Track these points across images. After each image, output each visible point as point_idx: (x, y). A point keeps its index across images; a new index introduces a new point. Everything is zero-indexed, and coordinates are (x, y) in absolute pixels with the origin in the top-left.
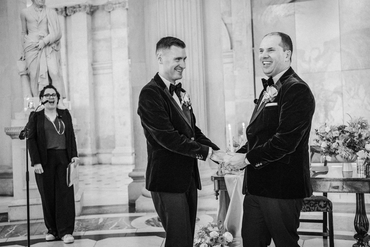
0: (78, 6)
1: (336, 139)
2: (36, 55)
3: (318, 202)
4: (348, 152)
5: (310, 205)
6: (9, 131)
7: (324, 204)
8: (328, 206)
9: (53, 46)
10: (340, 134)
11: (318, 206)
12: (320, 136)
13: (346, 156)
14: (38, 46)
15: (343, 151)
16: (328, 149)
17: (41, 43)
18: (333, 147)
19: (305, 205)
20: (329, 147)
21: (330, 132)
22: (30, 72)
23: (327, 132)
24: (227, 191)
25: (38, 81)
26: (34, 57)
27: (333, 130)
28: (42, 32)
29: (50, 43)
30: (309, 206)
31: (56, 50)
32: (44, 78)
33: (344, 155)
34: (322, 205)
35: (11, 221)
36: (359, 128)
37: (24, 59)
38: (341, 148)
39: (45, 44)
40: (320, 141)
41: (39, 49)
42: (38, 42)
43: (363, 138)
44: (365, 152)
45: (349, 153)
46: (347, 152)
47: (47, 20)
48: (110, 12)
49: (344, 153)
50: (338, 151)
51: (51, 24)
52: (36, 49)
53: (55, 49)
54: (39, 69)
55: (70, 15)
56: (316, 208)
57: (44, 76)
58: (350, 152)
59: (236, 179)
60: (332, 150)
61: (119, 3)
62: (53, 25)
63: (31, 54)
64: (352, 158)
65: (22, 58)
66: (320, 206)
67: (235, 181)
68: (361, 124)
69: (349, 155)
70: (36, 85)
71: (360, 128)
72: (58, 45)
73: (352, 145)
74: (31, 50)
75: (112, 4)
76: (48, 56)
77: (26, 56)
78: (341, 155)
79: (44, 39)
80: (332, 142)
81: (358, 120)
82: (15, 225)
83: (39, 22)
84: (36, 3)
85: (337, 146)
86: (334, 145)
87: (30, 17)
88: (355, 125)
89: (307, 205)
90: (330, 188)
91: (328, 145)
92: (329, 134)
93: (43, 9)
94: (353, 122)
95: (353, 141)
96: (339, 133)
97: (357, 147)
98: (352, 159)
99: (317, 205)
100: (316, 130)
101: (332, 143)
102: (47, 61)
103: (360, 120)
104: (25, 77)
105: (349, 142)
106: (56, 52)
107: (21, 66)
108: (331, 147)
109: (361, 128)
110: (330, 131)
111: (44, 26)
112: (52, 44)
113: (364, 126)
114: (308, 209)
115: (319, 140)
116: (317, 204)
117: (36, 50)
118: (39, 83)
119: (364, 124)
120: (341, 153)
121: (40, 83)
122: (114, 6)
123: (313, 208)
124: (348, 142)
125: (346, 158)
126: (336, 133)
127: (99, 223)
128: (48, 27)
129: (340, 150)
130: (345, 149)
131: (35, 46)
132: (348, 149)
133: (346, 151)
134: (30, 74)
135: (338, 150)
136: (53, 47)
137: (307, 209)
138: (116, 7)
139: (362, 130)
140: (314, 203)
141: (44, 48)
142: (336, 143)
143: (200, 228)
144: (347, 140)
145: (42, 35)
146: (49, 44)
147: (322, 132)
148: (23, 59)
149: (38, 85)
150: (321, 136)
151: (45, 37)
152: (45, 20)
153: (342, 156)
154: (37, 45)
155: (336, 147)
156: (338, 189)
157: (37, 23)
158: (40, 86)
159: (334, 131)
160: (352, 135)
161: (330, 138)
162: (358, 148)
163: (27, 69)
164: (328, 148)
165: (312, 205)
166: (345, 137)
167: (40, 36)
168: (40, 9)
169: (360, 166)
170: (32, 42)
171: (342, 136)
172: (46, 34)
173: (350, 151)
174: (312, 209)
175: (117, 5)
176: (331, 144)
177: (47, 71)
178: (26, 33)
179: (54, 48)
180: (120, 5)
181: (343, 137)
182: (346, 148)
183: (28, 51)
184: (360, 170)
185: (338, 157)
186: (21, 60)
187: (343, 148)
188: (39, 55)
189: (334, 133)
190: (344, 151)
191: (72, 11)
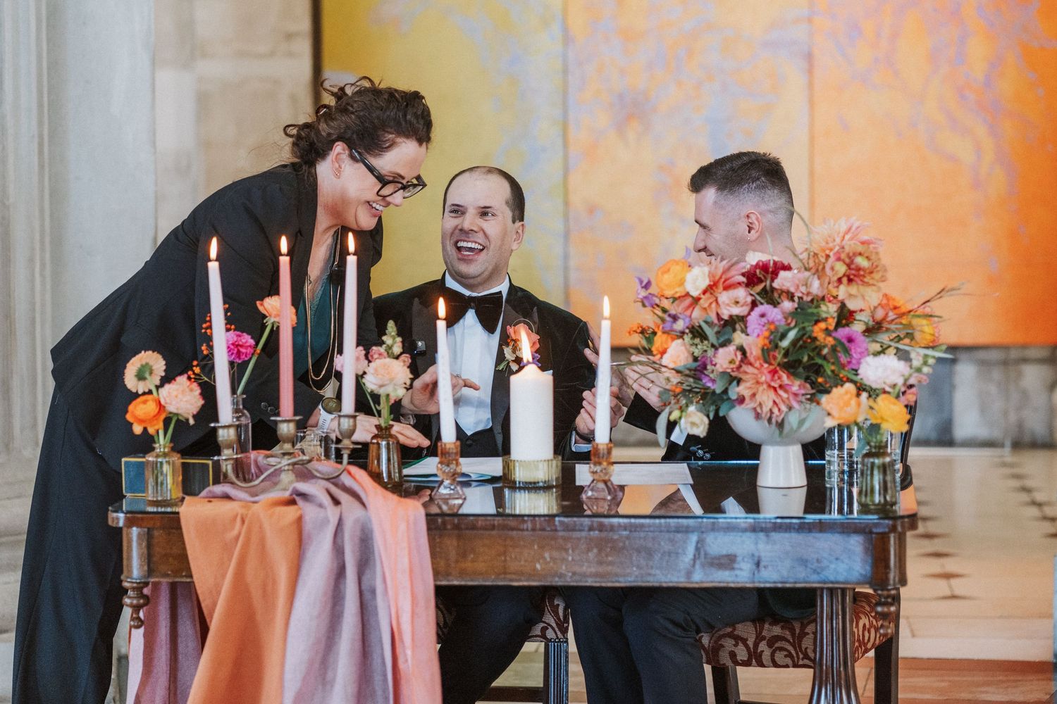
1: (734, 330)
4: (786, 391)
10: (754, 304)
12: (660, 313)
13: (776, 410)
15: (765, 386)
16: (697, 379)
18: (719, 368)
20: (699, 368)
21: (708, 295)
23: (695, 293)
24: (193, 582)
27: (721, 286)
33: (766, 409)
36: (840, 280)
38: (756, 371)
40: (659, 340)
43: (857, 328)
44: (858, 395)
45: (791, 397)
46: (781, 392)
49: (766, 399)
50: (743, 390)
58: (796, 395)
59: (243, 521)
60: (713, 381)
64: (802, 422)
67: (235, 532)
68: (847, 261)
69: (790, 408)
71: (845, 280)
73: (805, 359)
78: (755, 409)
80: (716, 343)
81: (838, 240)
85: (737, 363)
86: (724, 359)
88: (823, 260)
90: (697, 566)
91: (695, 359)
92: (704, 302)
94: (815, 248)
95: (805, 342)
96: (749, 299)
97: (829, 368)
98: (805, 427)
100: (641, 282)
101: (716, 348)
103: (847, 237)
105: (794, 343)
108: (709, 367)
109: (850, 281)
110: (710, 289)
113: (864, 270)
115: (654, 333)
119: (861, 261)
120: (754, 395)
124: (785, 343)
125: (773, 421)
126: (733, 302)
129: (748, 384)
130: (772, 380)
132: (785, 378)
133: (775, 389)
135: (739, 381)
139: (853, 289)
142: (732, 348)
144: (783, 336)
147: (669, 293)
150: (664, 311)
153: (759, 410)
155: (732, 366)
156: (733, 569)
159: (726, 288)
160: (806, 310)
161: (706, 322)
162: (829, 373)
164: (695, 370)
166: (772, 323)
171: (763, 316)
173: (795, 388)
176: (710, 352)
181: (764, 320)
182: (776, 375)
185: (740, 416)
187: (766, 371)
189: (727, 302)
190: (770, 386)
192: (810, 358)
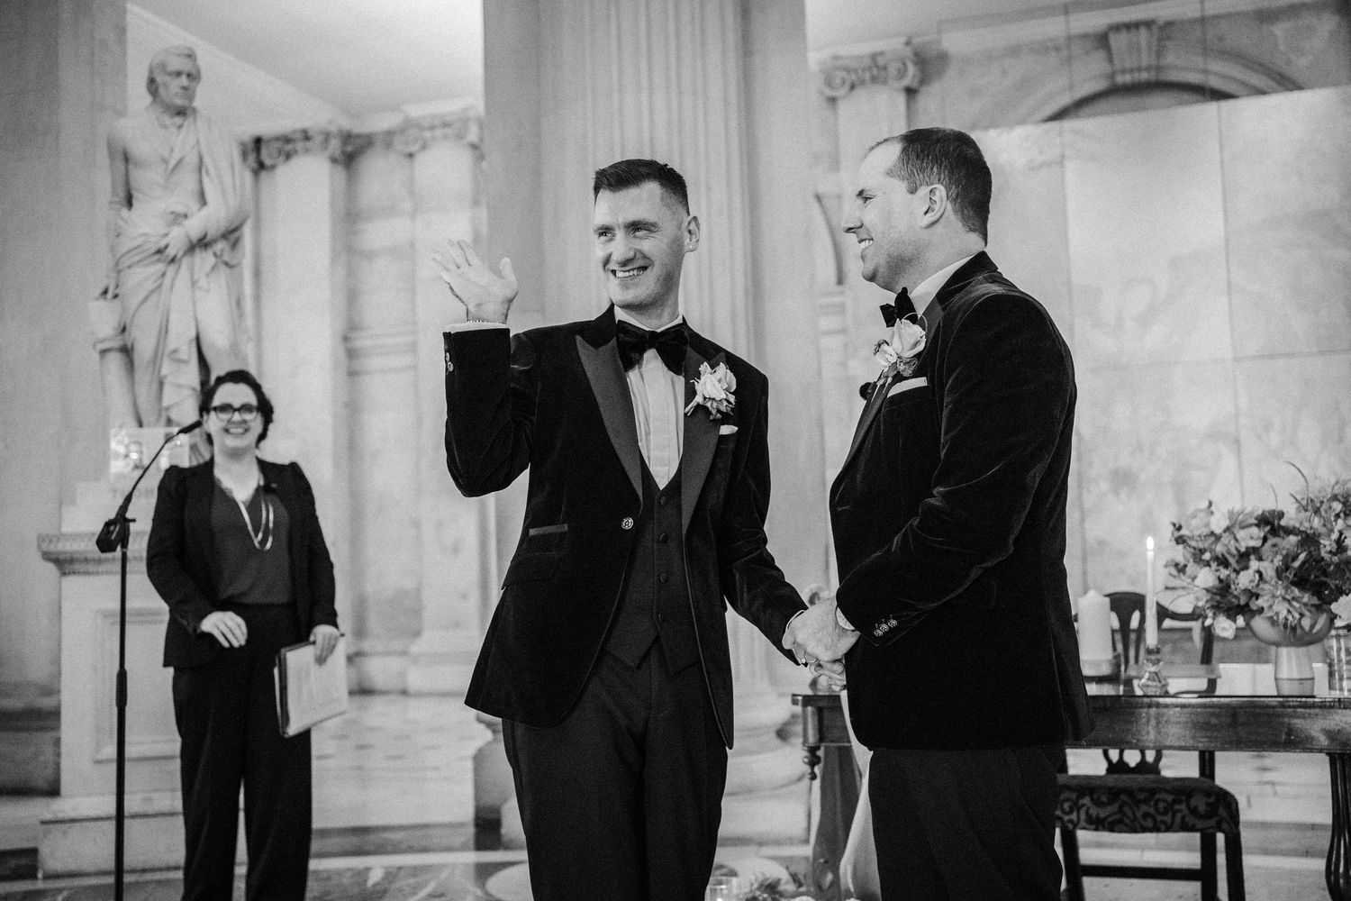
0: (299, 135)
1: (1249, 560)
2: (156, 281)
3: (1183, 798)
4: (1298, 602)
5: (1156, 804)
6: (52, 548)
7: (1208, 804)
8: (1222, 812)
9: (220, 246)
10: (1265, 539)
11: (1186, 812)
12: (1191, 549)
13: (1290, 618)
14: (166, 247)
15: (1280, 598)
16: (1223, 596)
17: (177, 239)
18: (1242, 586)
19: (1138, 807)
20: (1224, 588)
21: (1227, 534)
22: (133, 340)
23: (1218, 531)
25: (159, 371)
26: (150, 286)
27: (1237, 527)
28: (181, 199)
29: (208, 239)
30: (1152, 810)
31: (226, 264)
32: (183, 361)
33: (1281, 617)
34: (1202, 809)
35: (47, 877)
36: (1338, 516)
37: (116, 296)
38: (1271, 588)
39: (191, 242)
40: (1191, 568)
41: (170, 258)
42: (167, 235)
45: (1303, 607)
46: (1295, 604)
47: (201, 159)
48: (411, 155)
49: (1281, 609)
50: (1261, 602)
51: (212, 171)
52: (157, 257)
53: (226, 258)
54: (164, 330)
55: (273, 167)
56: (1179, 816)
57: (183, 355)
58: (1305, 605)
60: (1235, 597)
61: (445, 125)
62: (220, 177)
63: (140, 278)
64: (1313, 626)
65: (105, 292)
66: (1194, 811)
68: (1342, 500)
69: (1302, 615)
70: (155, 386)
71: (1342, 515)
72: (235, 245)
73: (1312, 577)
74: (139, 261)
75: (421, 128)
76: (200, 284)
77: (120, 284)
78: (1272, 617)
79: (187, 223)
80: (1237, 568)
81: (1329, 490)
82: (60, 891)
83: (172, 163)
84: (162, 101)
85: (1256, 582)
86: (1245, 580)
87: (141, 148)
88: (1318, 505)
89: (1144, 808)
91: (1221, 581)
92: (1226, 539)
93: (188, 122)
94: (1311, 496)
95: (1315, 561)
96: (1262, 534)
97: (1332, 583)
98: (1315, 631)
99: (1183, 806)
100: (1174, 525)
101: (1237, 572)
102: (194, 302)
103: (1337, 487)
104: (115, 360)
105: (1303, 563)
106: (228, 269)
107: (103, 319)
108: (1233, 587)
109: (1346, 515)
110: (1228, 529)
111: (187, 181)
112: (214, 241)
114: (1149, 823)
115: (1185, 566)
116: (1180, 802)
117: (159, 261)
118: (165, 377)
120: (1271, 607)
121: (167, 382)
122: (427, 134)
123: (1168, 819)
124: (1296, 564)
125: (1289, 625)
126: (1250, 537)
127: (370, 883)
128: (201, 182)
129: (1266, 598)
130: (1286, 593)
131: (154, 249)
132: (1296, 592)
133: (1289, 601)
134: (132, 348)
135: (1257, 596)
136: (218, 253)
137: (1142, 821)
138: (434, 138)
140: (1170, 798)
141: (185, 254)
142: (1250, 571)
143: (752, 885)
144: (1295, 558)
145: (181, 209)
146: (202, 243)
147: (1197, 533)
148: (110, 295)
149: (161, 384)
150: (1194, 547)
151: (192, 215)
152: (192, 159)
153: (1275, 618)
154: (163, 244)
155: (1252, 584)
157: (164, 166)
158: (167, 389)
159: (1243, 528)
160: (1309, 540)
161: (1229, 553)
162: (1333, 587)
163: (124, 329)
164: (1221, 589)
165: (1161, 805)
166: (1283, 549)
167: (172, 213)
168: (178, 120)
169: (1340, 661)
170: (146, 234)
171: (1274, 545)
172: (194, 205)
173: (1305, 599)
174: (1164, 822)
175: (438, 132)
176: (1233, 575)
177: (193, 335)
178: (125, 204)
179: (220, 256)
180: (448, 131)
181: (1275, 549)
182: (1289, 591)
183: (130, 267)
184: (1341, 679)
185: (1260, 624)
186: (106, 299)
187: (1280, 588)
188: (167, 281)
189: (1244, 537)
190: (1284, 599)
191: (280, 152)
192: (1316, 577)
